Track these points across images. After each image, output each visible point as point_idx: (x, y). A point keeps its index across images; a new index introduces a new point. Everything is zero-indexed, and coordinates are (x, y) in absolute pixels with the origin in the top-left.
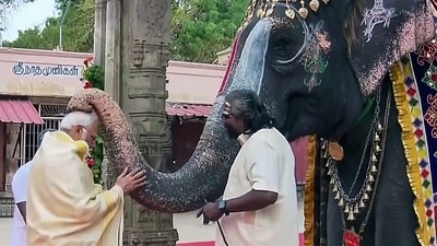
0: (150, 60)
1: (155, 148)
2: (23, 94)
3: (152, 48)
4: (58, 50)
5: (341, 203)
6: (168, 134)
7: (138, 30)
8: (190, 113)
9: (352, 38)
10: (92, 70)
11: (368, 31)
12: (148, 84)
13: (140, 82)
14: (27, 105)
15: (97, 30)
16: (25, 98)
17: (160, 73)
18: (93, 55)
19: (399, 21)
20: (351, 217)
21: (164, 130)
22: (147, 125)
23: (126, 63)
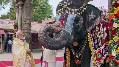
0: (27, 22)
1: (28, 40)
2: (2, 28)
3: (28, 19)
4: (9, 19)
5: (75, 55)
6: (31, 37)
7: (25, 16)
8: (36, 33)
9: (87, 20)
10: (16, 24)
11: (90, 19)
12: (27, 27)
13: (25, 26)
14: (3, 31)
15: (17, 16)
16: (2, 29)
17: (29, 24)
18: (16, 20)
19: (96, 18)
20: (78, 58)
21: (30, 36)
22: (27, 35)
23: (23, 22)
